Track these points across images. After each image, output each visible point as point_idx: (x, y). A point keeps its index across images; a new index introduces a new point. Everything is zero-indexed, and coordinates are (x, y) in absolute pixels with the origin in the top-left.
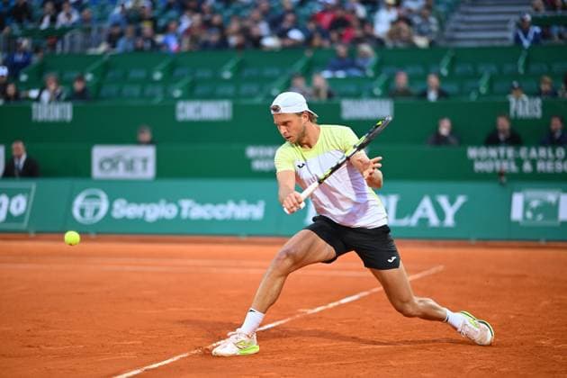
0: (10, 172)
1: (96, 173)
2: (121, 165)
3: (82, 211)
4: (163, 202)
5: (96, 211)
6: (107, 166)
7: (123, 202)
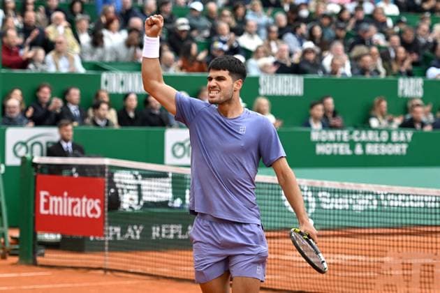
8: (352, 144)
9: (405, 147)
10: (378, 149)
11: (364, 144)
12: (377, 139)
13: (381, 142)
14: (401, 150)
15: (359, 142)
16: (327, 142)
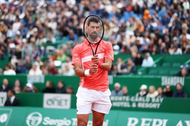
0: (8, 104)
1: (45, 105)
2: (56, 102)
3: (31, 121)
4: (65, 119)
5: (37, 121)
6: (50, 102)
7: (48, 118)
8: (131, 103)
9: (159, 105)
10: (144, 105)
11: (137, 103)
12: (144, 100)
13: (146, 102)
14: (157, 106)
15: (134, 102)
16: (118, 101)
